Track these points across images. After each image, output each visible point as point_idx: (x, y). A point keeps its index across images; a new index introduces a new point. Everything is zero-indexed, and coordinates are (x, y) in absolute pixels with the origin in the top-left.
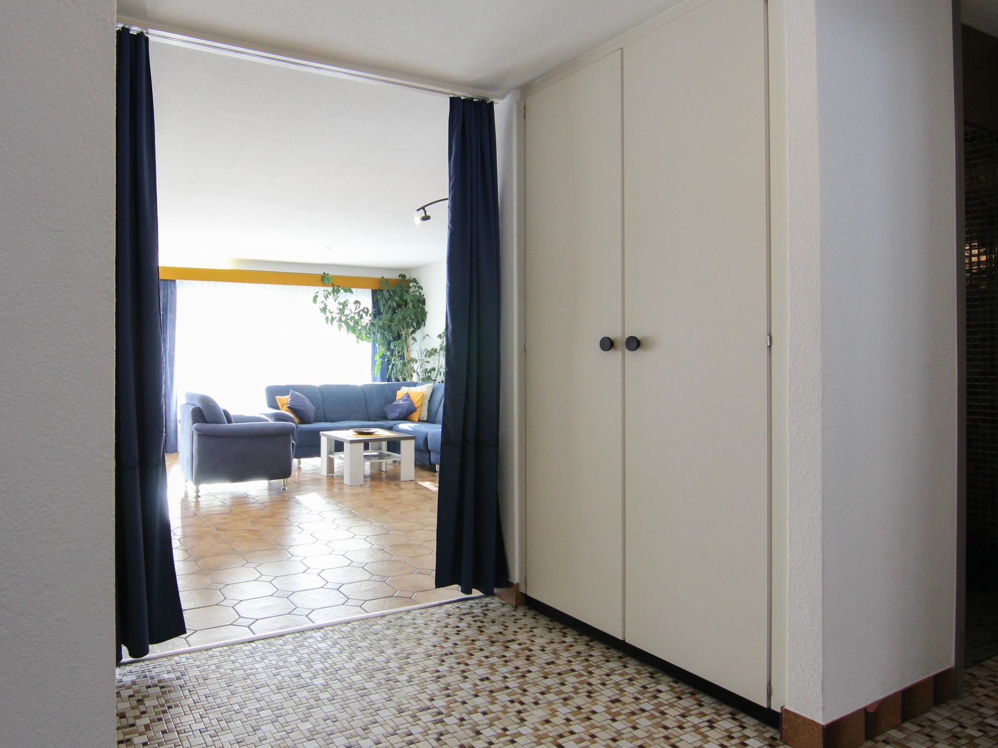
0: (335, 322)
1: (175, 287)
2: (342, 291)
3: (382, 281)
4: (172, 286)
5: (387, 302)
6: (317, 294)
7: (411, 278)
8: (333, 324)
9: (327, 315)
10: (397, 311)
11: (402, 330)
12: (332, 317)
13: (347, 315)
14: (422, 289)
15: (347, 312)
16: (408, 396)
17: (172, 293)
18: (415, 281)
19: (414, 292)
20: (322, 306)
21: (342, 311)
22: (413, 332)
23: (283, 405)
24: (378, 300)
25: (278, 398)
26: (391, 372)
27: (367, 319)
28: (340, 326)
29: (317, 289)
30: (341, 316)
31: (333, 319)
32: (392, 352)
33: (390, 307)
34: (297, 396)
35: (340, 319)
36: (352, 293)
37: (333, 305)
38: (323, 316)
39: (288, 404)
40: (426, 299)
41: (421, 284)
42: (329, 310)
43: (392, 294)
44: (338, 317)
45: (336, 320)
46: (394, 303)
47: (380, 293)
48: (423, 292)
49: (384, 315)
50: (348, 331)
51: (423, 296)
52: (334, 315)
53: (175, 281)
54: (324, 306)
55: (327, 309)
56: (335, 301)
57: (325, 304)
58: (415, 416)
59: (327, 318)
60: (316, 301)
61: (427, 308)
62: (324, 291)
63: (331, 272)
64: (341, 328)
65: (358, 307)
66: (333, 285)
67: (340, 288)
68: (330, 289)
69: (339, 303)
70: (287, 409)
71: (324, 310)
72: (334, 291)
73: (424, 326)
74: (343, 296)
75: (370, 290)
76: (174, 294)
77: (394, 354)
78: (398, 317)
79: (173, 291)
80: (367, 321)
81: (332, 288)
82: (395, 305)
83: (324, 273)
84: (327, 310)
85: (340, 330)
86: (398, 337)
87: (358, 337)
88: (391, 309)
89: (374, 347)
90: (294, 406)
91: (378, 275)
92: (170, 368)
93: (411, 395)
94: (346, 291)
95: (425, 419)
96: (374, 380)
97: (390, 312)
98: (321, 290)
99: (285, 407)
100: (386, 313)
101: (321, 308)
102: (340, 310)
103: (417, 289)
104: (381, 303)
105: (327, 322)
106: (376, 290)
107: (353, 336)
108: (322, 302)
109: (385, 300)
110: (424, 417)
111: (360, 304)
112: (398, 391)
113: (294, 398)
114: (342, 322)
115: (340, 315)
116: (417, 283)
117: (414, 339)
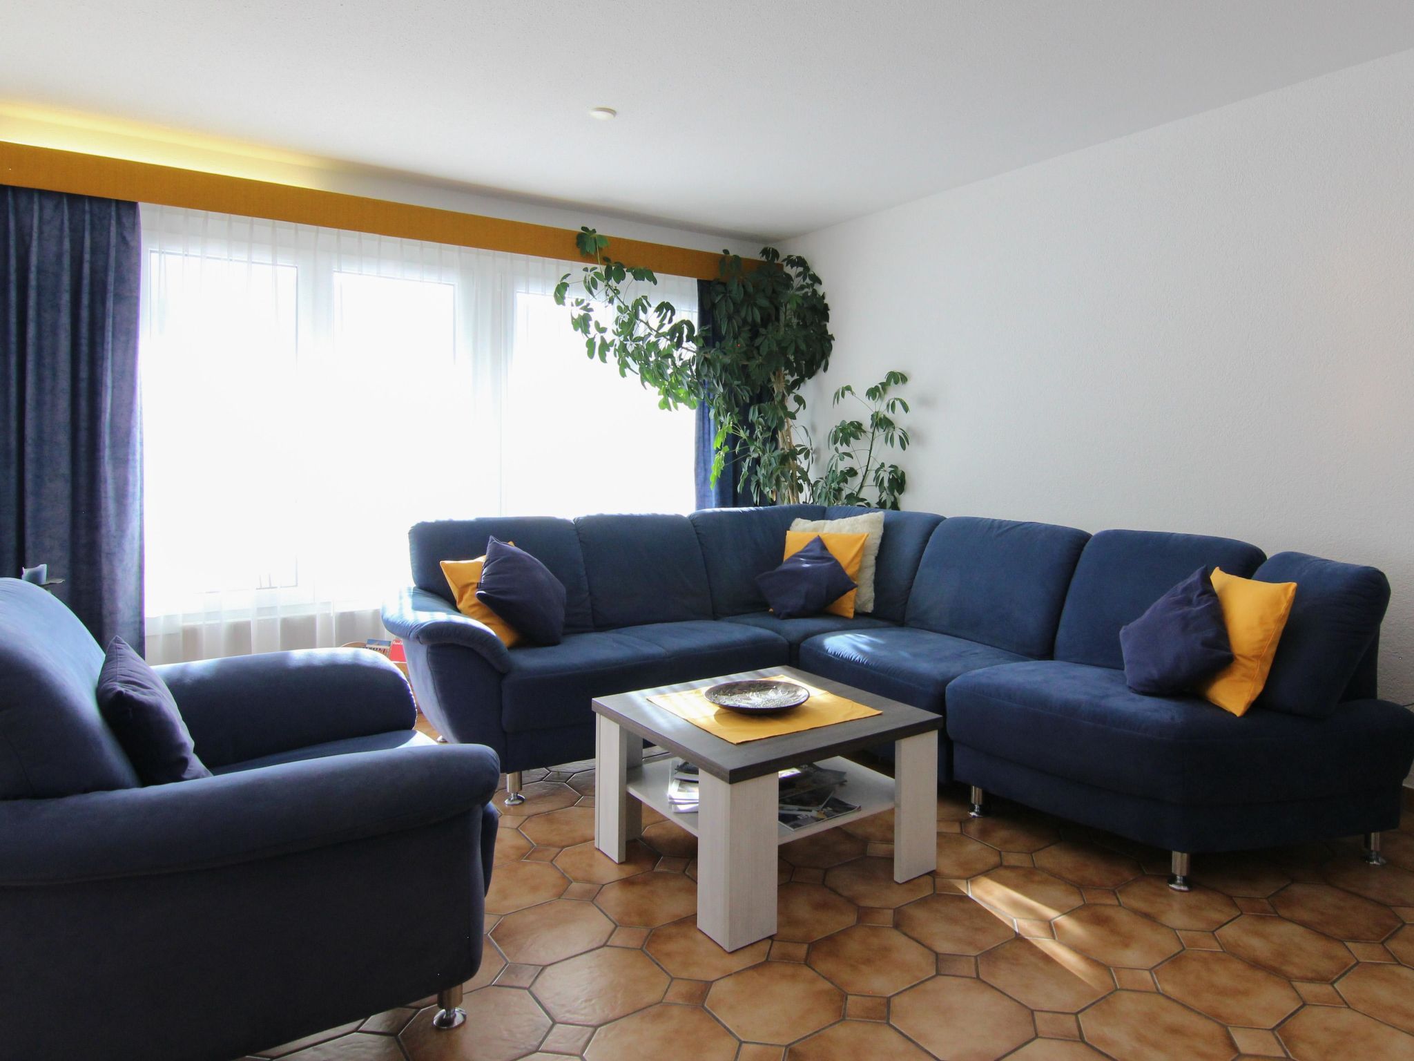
0: (610, 355)
1: (135, 225)
2: (629, 276)
3: (725, 261)
4: (126, 221)
5: (737, 311)
6: (564, 281)
7: (794, 258)
8: (607, 359)
9: (591, 336)
10: (762, 331)
11: (773, 380)
12: (603, 339)
13: (640, 339)
14: (820, 282)
15: (640, 330)
16: (819, 543)
17: (123, 240)
18: (801, 262)
19: (802, 288)
20: (578, 312)
21: (626, 328)
22: (796, 384)
23: (464, 589)
24: (714, 306)
25: (447, 566)
26: (748, 482)
27: (688, 351)
28: (624, 365)
29: (565, 266)
30: (626, 339)
31: (605, 346)
32: (751, 427)
33: (745, 321)
34: (512, 558)
35: (623, 348)
36: (655, 283)
37: (605, 313)
38: (580, 339)
39: (479, 586)
40: (830, 306)
41: (817, 270)
42: (597, 324)
43: (751, 289)
44: (617, 343)
45: (612, 349)
46: (757, 312)
47: (720, 288)
48: (821, 290)
49: (729, 343)
50: (643, 380)
51: (823, 297)
52: (609, 337)
53: (133, 206)
54: (582, 313)
55: (590, 319)
56: (611, 301)
57: (586, 308)
58: (848, 604)
59: (591, 344)
60: (563, 298)
61: (831, 328)
62: (586, 269)
63: (604, 229)
64: (627, 371)
65: (666, 321)
66: (606, 260)
67: (625, 270)
68: (601, 268)
69: (619, 308)
70: (476, 600)
71: (582, 323)
72: (609, 274)
73: (825, 369)
74: (631, 288)
75: (695, 280)
76: (132, 244)
77: (754, 437)
78: (767, 343)
79: (129, 238)
80: (687, 356)
81: (604, 267)
82: (758, 319)
83: (583, 228)
84: (592, 324)
85: (623, 375)
86: (763, 395)
87: (667, 393)
88: (747, 328)
89: (703, 419)
90: (501, 592)
91: (714, 247)
92: (115, 468)
93: (831, 545)
94: (638, 276)
95: (870, 608)
96: (702, 499)
97: (745, 335)
98: (577, 270)
99: (468, 600)
100: (736, 337)
101: (576, 317)
102: (622, 325)
103: (808, 281)
104: (721, 314)
105: (591, 355)
106: (709, 282)
107: (653, 393)
108: (578, 303)
109: (734, 304)
110: (864, 604)
111: (673, 313)
112: (788, 532)
113: (501, 566)
114: (628, 354)
115: (622, 338)
116: (807, 268)
117: (800, 400)
